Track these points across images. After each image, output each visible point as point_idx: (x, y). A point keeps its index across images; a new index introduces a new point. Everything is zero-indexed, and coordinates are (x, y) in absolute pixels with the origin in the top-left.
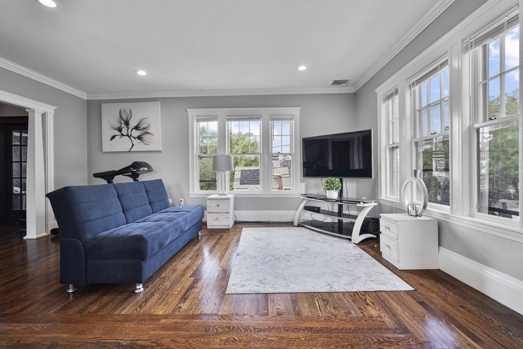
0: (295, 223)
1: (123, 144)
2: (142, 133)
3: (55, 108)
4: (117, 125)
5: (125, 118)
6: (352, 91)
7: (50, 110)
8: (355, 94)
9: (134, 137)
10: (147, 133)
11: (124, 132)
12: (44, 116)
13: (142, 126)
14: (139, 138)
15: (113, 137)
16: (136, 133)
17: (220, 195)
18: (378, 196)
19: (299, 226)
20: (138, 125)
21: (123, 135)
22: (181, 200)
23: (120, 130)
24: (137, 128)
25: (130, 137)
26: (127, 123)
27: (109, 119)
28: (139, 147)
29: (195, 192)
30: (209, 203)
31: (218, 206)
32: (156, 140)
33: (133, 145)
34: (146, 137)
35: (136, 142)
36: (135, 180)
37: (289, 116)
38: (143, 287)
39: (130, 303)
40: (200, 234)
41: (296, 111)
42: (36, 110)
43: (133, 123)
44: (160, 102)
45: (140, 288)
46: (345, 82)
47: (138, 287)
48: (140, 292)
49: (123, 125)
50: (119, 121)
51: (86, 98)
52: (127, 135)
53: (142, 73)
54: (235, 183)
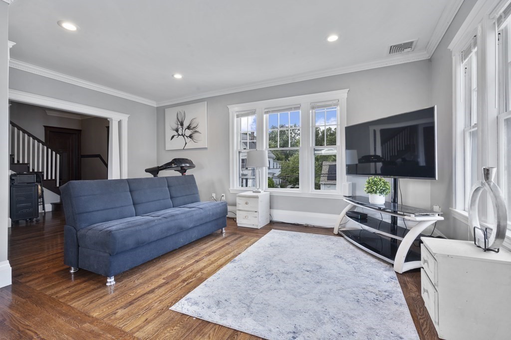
0: (336, 232)
1: (179, 142)
2: (192, 131)
3: (128, 116)
4: (175, 126)
5: (180, 120)
6: (424, 56)
7: (125, 118)
8: (430, 60)
9: (187, 136)
10: (196, 131)
11: (180, 132)
12: (120, 122)
13: (192, 126)
14: (191, 136)
15: (173, 137)
16: (188, 132)
17: (254, 192)
18: (452, 207)
19: (339, 235)
20: (189, 125)
21: (179, 135)
22: (223, 195)
23: (177, 131)
24: (189, 128)
25: (184, 136)
26: (182, 124)
27: (171, 122)
28: (191, 144)
29: (235, 188)
30: (238, 201)
31: (246, 203)
32: (203, 139)
33: (186, 143)
34: (195, 135)
35: (188, 140)
36: (182, 175)
37: (335, 102)
38: (115, 280)
39: (90, 295)
40: (224, 231)
41: (342, 95)
42: (113, 119)
43: (186, 124)
44: (206, 102)
45: (111, 281)
46: (409, 45)
47: (108, 280)
48: (111, 285)
49: (180, 126)
50: (176, 123)
51: (155, 106)
52: (182, 135)
53: (178, 76)
54: (322, 179)
